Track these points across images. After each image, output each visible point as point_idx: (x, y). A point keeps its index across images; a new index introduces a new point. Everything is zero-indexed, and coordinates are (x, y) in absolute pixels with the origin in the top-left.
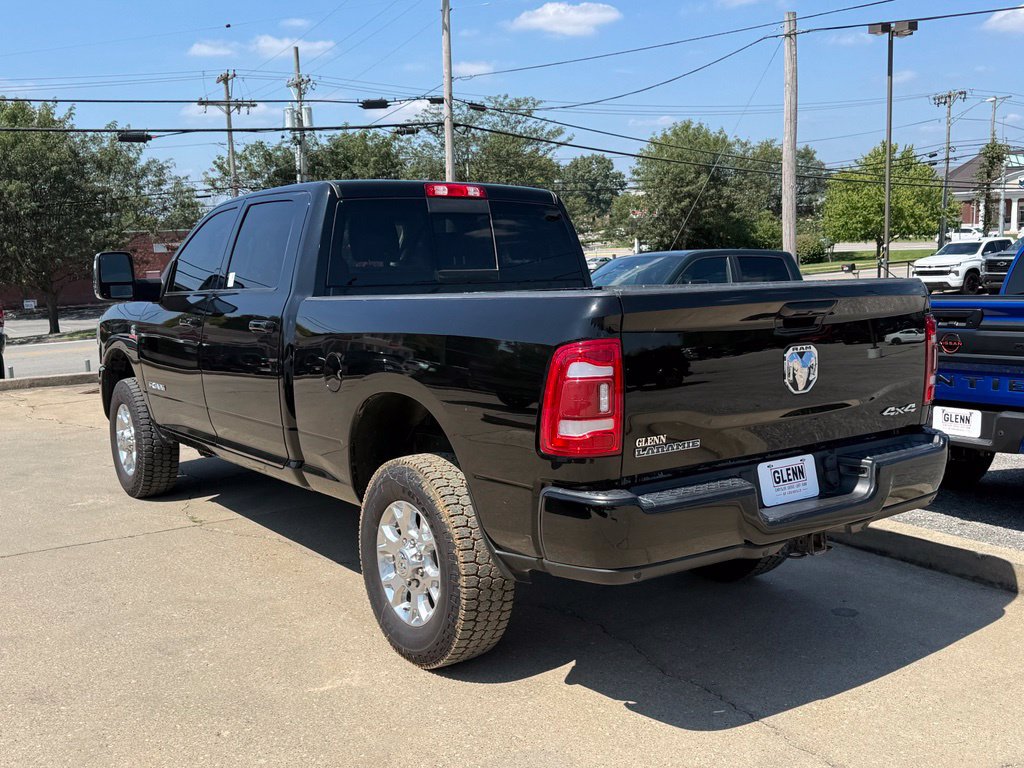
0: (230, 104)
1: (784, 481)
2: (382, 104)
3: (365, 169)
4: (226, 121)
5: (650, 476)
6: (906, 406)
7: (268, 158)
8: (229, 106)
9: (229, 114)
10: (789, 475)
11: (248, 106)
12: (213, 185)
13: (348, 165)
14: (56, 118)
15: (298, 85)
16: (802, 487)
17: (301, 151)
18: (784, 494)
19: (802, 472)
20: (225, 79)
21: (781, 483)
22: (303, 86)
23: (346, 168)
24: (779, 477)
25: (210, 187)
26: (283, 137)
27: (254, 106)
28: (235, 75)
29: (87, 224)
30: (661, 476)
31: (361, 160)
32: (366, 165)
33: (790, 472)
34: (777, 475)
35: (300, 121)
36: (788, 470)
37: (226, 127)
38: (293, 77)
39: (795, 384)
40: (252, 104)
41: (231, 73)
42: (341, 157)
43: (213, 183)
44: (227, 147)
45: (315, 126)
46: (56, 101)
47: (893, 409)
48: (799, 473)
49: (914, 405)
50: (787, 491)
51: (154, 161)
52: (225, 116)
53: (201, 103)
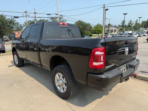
2: (50, 15)
8: (26, 15)
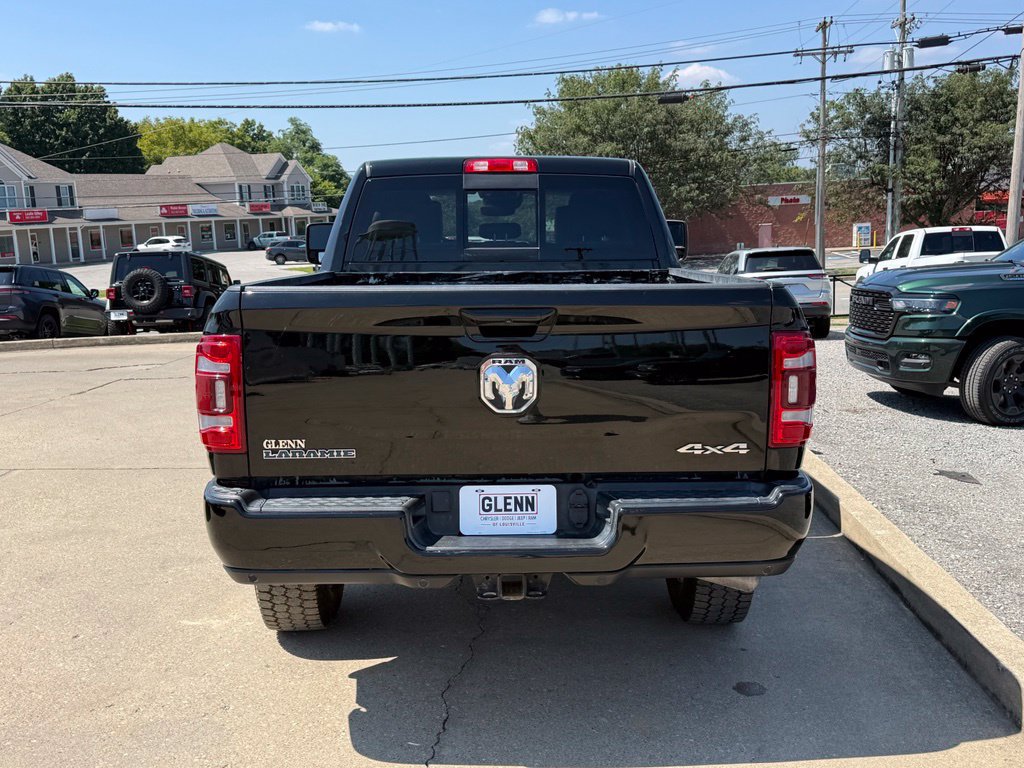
0: (825, 52)
1: (496, 510)
2: (943, 41)
3: (970, 111)
4: (820, 69)
5: (318, 481)
6: (726, 446)
7: (863, 105)
8: (824, 54)
9: (824, 63)
10: (506, 504)
11: (845, 53)
12: (808, 137)
13: (949, 106)
14: (661, 81)
15: (902, 25)
17: (898, 96)
18: (494, 524)
19: (531, 504)
20: (824, 26)
21: (493, 511)
22: (907, 26)
23: (947, 111)
24: (490, 505)
25: (805, 139)
26: (880, 82)
27: (851, 52)
28: (832, 22)
29: (672, 181)
30: (334, 482)
31: (966, 101)
32: (971, 107)
33: (512, 501)
34: (487, 502)
35: (900, 63)
36: (506, 498)
37: (819, 76)
38: (899, 18)
39: (499, 401)
40: (850, 49)
41: (828, 20)
42: (943, 99)
43: (807, 134)
44: (818, 97)
45: (916, 66)
46: (662, 65)
47: (699, 446)
48: (525, 504)
49: (744, 446)
50: (500, 521)
51: (740, 117)
52: (820, 65)
53: (797, 53)
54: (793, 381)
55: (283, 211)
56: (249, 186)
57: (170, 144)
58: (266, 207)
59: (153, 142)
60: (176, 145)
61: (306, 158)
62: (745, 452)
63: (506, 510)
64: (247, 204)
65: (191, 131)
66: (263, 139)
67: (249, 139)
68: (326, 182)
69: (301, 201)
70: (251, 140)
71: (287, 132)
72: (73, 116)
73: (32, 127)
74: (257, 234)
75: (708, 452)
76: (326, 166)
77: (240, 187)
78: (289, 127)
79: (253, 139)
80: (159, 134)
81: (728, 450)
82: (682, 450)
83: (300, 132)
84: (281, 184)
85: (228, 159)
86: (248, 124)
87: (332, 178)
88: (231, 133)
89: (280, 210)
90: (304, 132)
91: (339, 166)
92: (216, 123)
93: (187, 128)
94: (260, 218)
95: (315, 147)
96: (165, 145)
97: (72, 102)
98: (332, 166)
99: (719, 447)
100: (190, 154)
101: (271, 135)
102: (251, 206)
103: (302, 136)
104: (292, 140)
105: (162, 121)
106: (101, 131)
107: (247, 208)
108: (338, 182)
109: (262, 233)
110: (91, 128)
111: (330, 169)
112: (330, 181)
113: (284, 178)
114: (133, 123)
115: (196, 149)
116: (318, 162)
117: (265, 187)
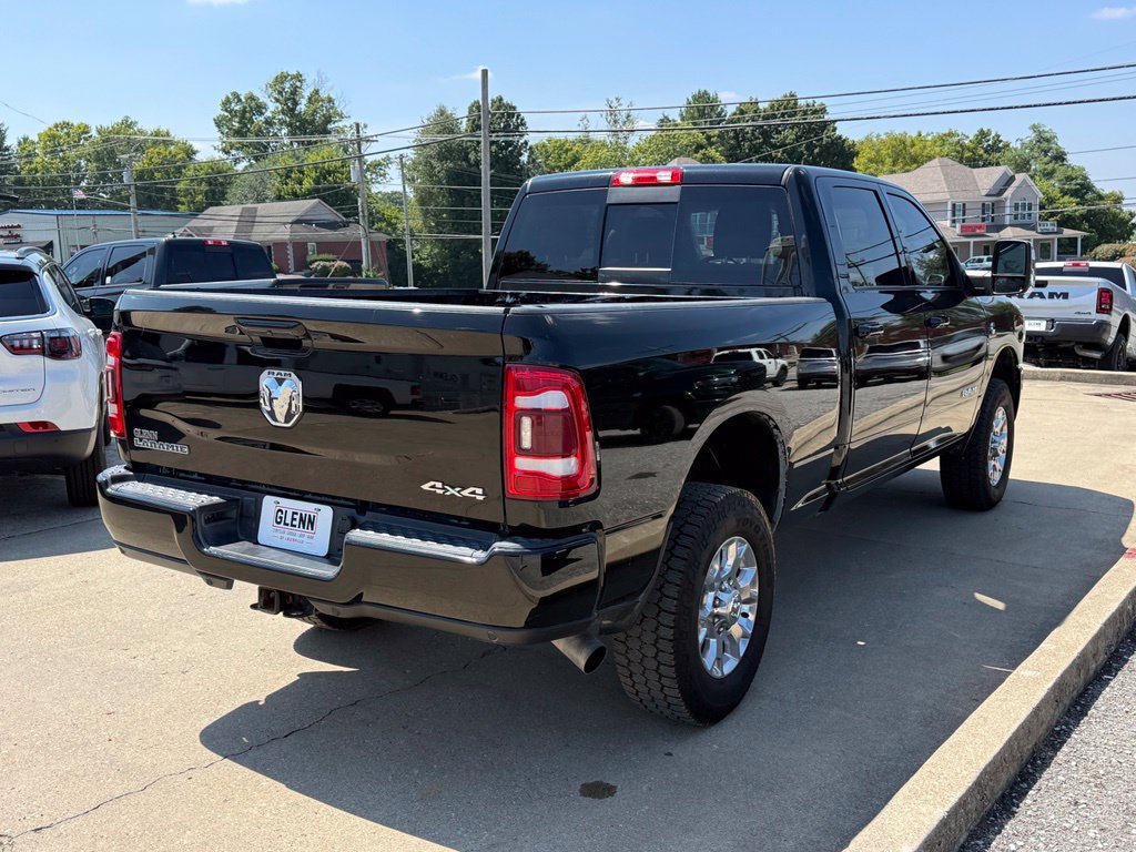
1: (285, 524)
6: (464, 489)
10: (293, 519)
16: (305, 539)
18: (282, 538)
19: (312, 523)
21: (282, 525)
24: (281, 518)
33: (297, 517)
36: (294, 513)
39: (273, 414)
47: (439, 485)
48: (307, 522)
49: (479, 491)
50: (286, 536)
54: (526, 422)
55: (1002, 233)
56: (964, 205)
57: (889, 161)
58: (980, 227)
59: (871, 160)
60: (894, 163)
61: (1045, 169)
62: (481, 498)
63: (292, 525)
64: (958, 225)
65: (913, 145)
66: (999, 150)
67: (982, 152)
68: (1067, 198)
69: (1026, 220)
70: (981, 153)
71: (1027, 141)
72: (790, 135)
73: (750, 150)
74: (965, 258)
75: (448, 493)
76: (1069, 179)
77: (954, 205)
78: (1030, 136)
79: (986, 151)
80: (878, 151)
81: (466, 493)
82: (426, 487)
83: (1043, 141)
84: (1004, 202)
85: (946, 175)
86: (983, 134)
87: (1074, 193)
88: (961, 146)
89: (998, 232)
90: (1048, 140)
91: (1086, 178)
92: (945, 135)
93: (908, 143)
94: (972, 240)
95: (1060, 157)
96: (882, 162)
97: (793, 120)
98: (1076, 178)
99: (458, 489)
100: (908, 171)
101: (1008, 146)
102: (962, 227)
103: (1045, 145)
104: (1032, 150)
105: (883, 137)
106: (816, 151)
107: (958, 230)
108: (1082, 197)
109: (972, 258)
110: (807, 148)
111: (1073, 182)
112: (1071, 196)
113: (1008, 193)
114: (851, 139)
115: (915, 165)
116: (1059, 175)
117: (983, 205)
